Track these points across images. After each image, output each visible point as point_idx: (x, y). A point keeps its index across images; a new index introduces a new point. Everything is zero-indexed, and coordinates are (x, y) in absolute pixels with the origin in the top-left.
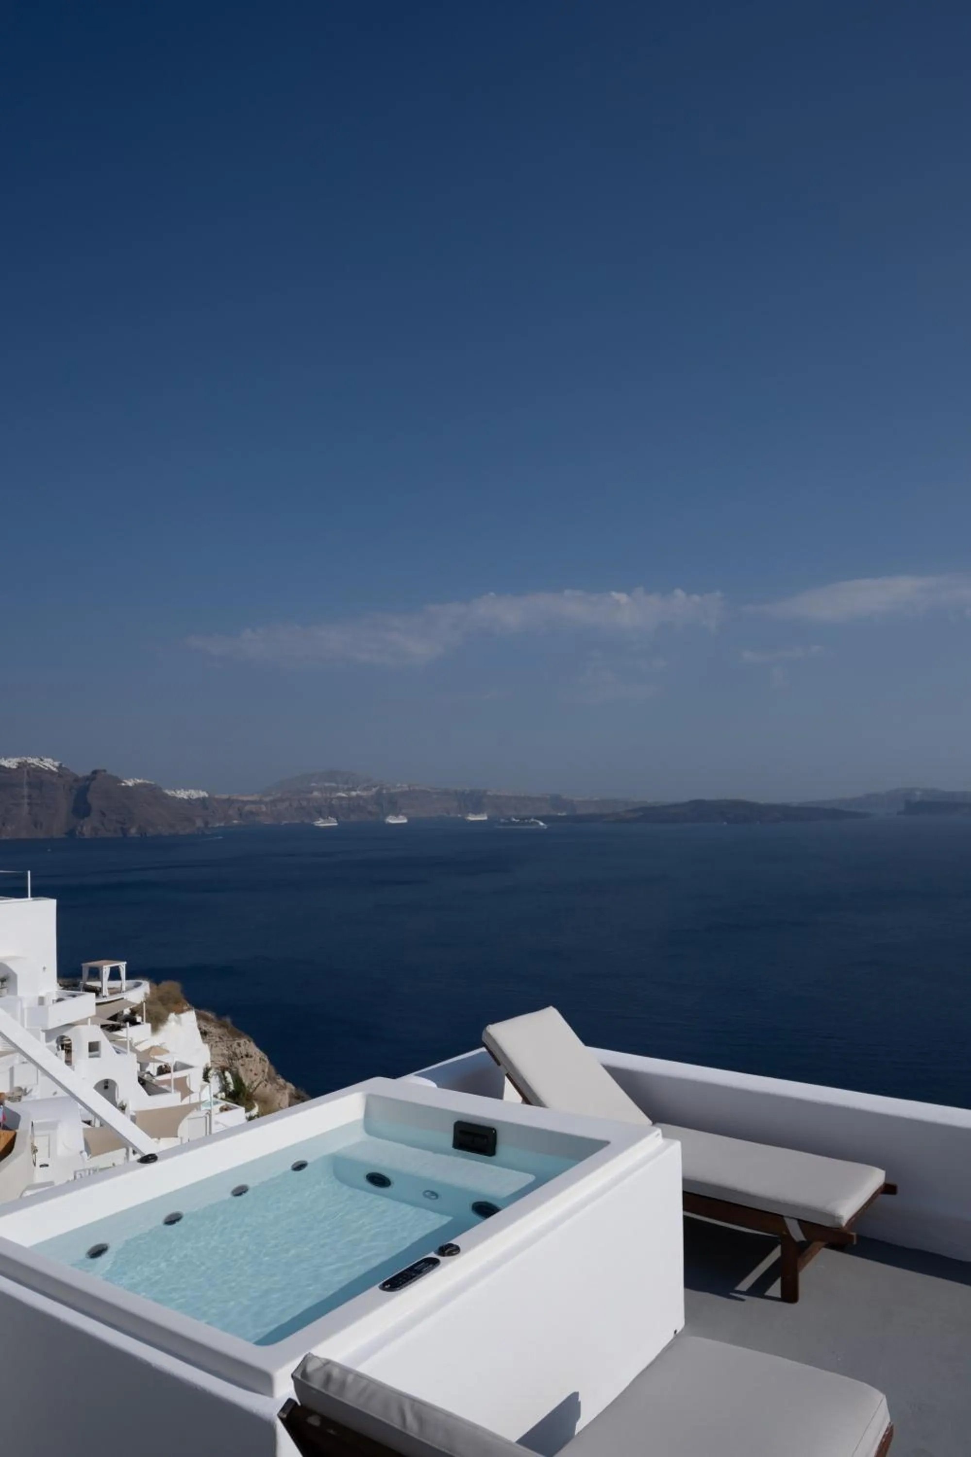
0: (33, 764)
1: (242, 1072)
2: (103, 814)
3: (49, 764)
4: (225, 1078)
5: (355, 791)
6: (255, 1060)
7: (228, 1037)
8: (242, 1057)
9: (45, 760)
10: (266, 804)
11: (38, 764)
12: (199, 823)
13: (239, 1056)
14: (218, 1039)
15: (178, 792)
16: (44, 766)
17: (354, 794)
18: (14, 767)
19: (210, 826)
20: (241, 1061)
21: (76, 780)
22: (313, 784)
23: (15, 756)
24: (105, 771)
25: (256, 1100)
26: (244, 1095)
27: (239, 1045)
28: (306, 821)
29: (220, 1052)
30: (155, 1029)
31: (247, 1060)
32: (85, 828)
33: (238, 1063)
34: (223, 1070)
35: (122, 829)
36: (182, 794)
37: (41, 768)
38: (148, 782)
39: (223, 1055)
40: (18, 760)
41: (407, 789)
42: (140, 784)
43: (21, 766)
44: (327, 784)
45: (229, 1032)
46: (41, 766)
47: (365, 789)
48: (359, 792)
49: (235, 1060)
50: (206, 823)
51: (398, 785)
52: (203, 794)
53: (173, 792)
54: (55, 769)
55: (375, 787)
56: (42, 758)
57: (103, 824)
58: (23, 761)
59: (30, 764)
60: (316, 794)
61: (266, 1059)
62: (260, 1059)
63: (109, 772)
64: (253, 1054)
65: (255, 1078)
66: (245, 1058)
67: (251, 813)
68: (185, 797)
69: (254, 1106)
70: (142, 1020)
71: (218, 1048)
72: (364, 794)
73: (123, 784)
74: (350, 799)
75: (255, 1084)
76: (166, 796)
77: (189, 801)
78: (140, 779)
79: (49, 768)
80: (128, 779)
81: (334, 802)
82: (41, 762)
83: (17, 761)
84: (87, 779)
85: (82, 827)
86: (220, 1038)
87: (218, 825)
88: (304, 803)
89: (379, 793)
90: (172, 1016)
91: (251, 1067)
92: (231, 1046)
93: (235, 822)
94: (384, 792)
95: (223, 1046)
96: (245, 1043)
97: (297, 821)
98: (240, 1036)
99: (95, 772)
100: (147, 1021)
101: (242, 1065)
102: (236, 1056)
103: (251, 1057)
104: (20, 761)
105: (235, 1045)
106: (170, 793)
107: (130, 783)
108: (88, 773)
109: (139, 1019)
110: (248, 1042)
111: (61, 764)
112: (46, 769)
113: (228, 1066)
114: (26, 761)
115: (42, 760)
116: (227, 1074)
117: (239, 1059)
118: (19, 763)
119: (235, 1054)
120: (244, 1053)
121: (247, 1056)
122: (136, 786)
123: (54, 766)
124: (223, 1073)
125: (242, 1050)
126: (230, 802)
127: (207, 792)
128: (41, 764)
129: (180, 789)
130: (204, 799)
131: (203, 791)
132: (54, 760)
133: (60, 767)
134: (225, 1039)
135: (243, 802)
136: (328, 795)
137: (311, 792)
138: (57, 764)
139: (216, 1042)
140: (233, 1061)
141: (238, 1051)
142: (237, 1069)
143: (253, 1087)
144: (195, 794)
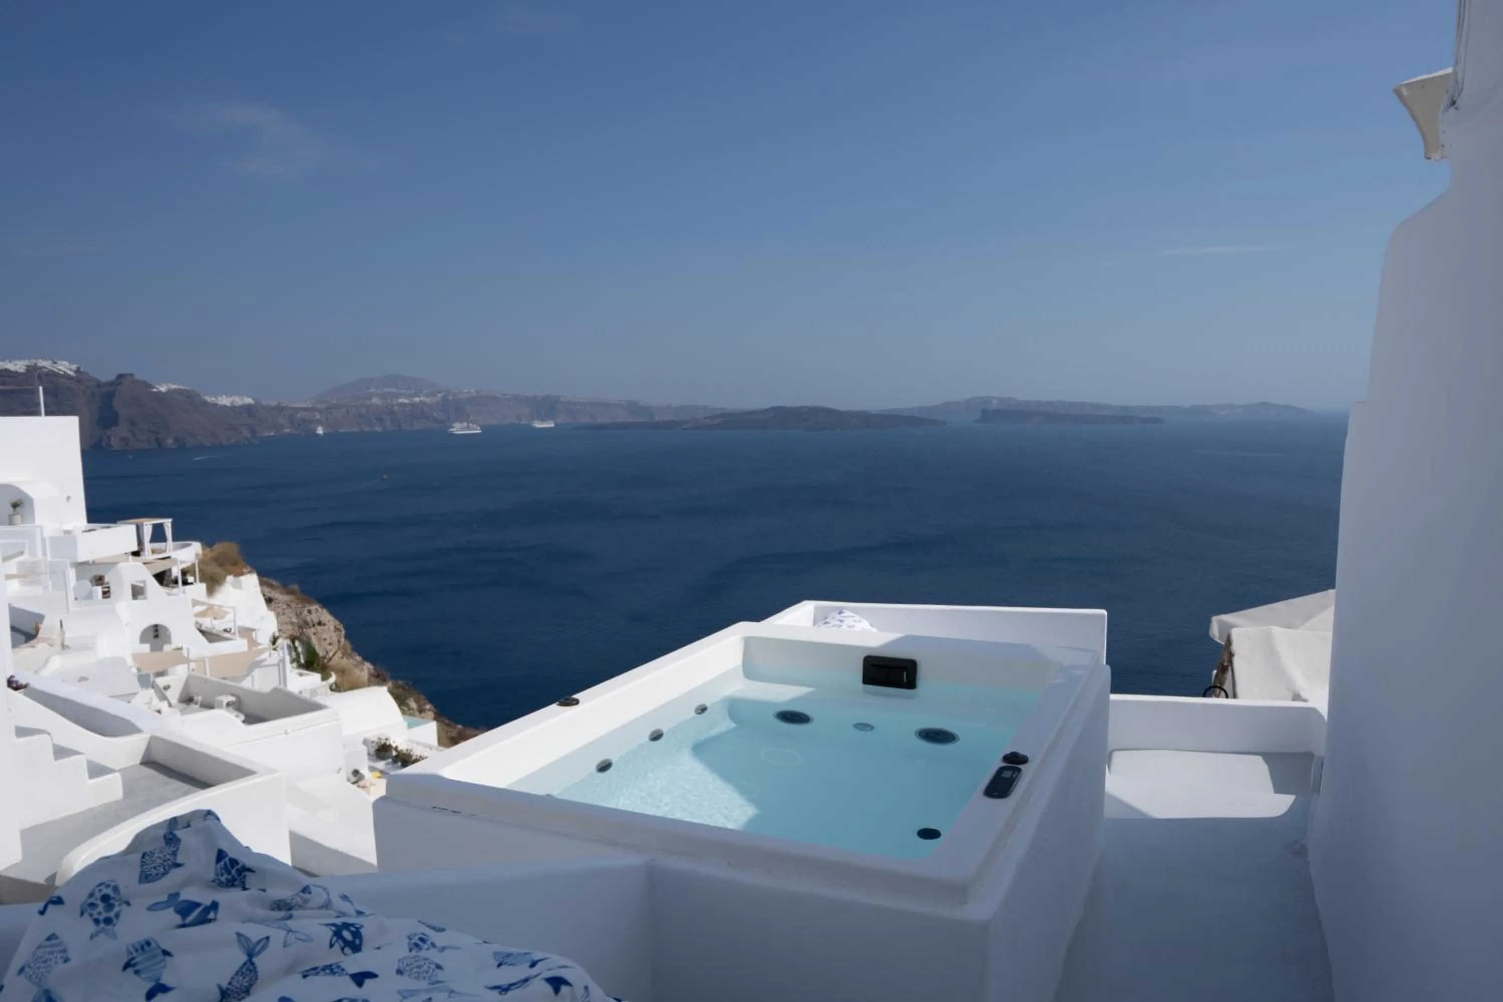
0: (45, 367)
1: (314, 641)
2: (133, 423)
3: (64, 367)
4: (296, 649)
5: (419, 397)
6: (328, 629)
7: (297, 604)
8: (314, 625)
9: (60, 362)
10: (320, 411)
11: (51, 368)
12: (246, 433)
13: (311, 624)
14: (285, 606)
15: (220, 399)
16: (60, 370)
17: (417, 399)
18: (22, 371)
19: (258, 435)
20: (313, 630)
21: (99, 385)
22: (372, 390)
23: (20, 359)
24: (132, 375)
25: (333, 670)
26: (318, 665)
27: (310, 612)
28: (366, 429)
29: (288, 621)
30: (211, 591)
31: (319, 628)
32: (112, 439)
33: (310, 632)
34: (293, 639)
35: (157, 440)
36: (225, 401)
37: (55, 372)
38: (182, 387)
39: (292, 623)
40: (27, 362)
41: (475, 395)
42: (175, 390)
43: (31, 369)
44: (386, 390)
45: (298, 599)
46: (55, 370)
47: (427, 395)
48: (422, 399)
49: (305, 628)
50: (253, 433)
51: (466, 391)
52: (249, 401)
53: (213, 399)
54: (71, 373)
55: (440, 392)
56: (56, 361)
57: (134, 434)
58: (32, 364)
59: (41, 368)
60: (375, 400)
61: (342, 629)
62: (335, 627)
63: (138, 376)
64: (326, 622)
65: (329, 648)
66: (317, 627)
67: (304, 421)
68: (228, 404)
69: (331, 676)
70: (195, 580)
71: (285, 616)
72: (428, 400)
73: (155, 390)
74: (413, 405)
75: (331, 654)
76: (205, 403)
77: (233, 408)
78: (174, 384)
79: (65, 372)
80: (161, 383)
81: (396, 408)
82: (55, 365)
83: (25, 364)
84: (112, 384)
85: (109, 438)
86: (288, 605)
87: (266, 434)
88: (363, 410)
89: (445, 399)
90: (230, 578)
91: (324, 636)
92: (301, 613)
93: (287, 431)
94: (450, 398)
95: (291, 613)
96: (316, 609)
97: (355, 430)
98: (310, 603)
99: (120, 376)
100: (201, 581)
101: (314, 634)
102: (307, 624)
103: (324, 625)
104: (28, 364)
105: (305, 612)
106: (210, 399)
107: (163, 389)
108: (112, 377)
109: (190, 579)
110: (320, 610)
111: (78, 369)
112: (61, 373)
113: (298, 634)
114: (36, 364)
115: (55, 363)
116: (297, 643)
117: (310, 628)
118: (28, 366)
119: (306, 623)
120: (316, 620)
121: (320, 624)
122: (170, 392)
123: (71, 369)
124: (293, 642)
125: (314, 617)
126: (279, 409)
127: (253, 399)
128: (55, 367)
129: (221, 395)
130: (250, 405)
131: (248, 397)
132: (71, 363)
133: (78, 371)
134: (293, 605)
135: (293, 409)
136: (389, 401)
137: (370, 399)
138: (74, 367)
139: (283, 609)
140: (305, 630)
141: (308, 619)
142: (309, 638)
143: (327, 657)
144: (239, 401)
